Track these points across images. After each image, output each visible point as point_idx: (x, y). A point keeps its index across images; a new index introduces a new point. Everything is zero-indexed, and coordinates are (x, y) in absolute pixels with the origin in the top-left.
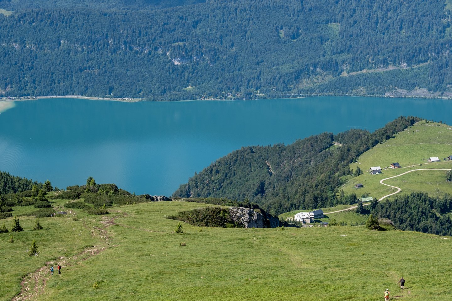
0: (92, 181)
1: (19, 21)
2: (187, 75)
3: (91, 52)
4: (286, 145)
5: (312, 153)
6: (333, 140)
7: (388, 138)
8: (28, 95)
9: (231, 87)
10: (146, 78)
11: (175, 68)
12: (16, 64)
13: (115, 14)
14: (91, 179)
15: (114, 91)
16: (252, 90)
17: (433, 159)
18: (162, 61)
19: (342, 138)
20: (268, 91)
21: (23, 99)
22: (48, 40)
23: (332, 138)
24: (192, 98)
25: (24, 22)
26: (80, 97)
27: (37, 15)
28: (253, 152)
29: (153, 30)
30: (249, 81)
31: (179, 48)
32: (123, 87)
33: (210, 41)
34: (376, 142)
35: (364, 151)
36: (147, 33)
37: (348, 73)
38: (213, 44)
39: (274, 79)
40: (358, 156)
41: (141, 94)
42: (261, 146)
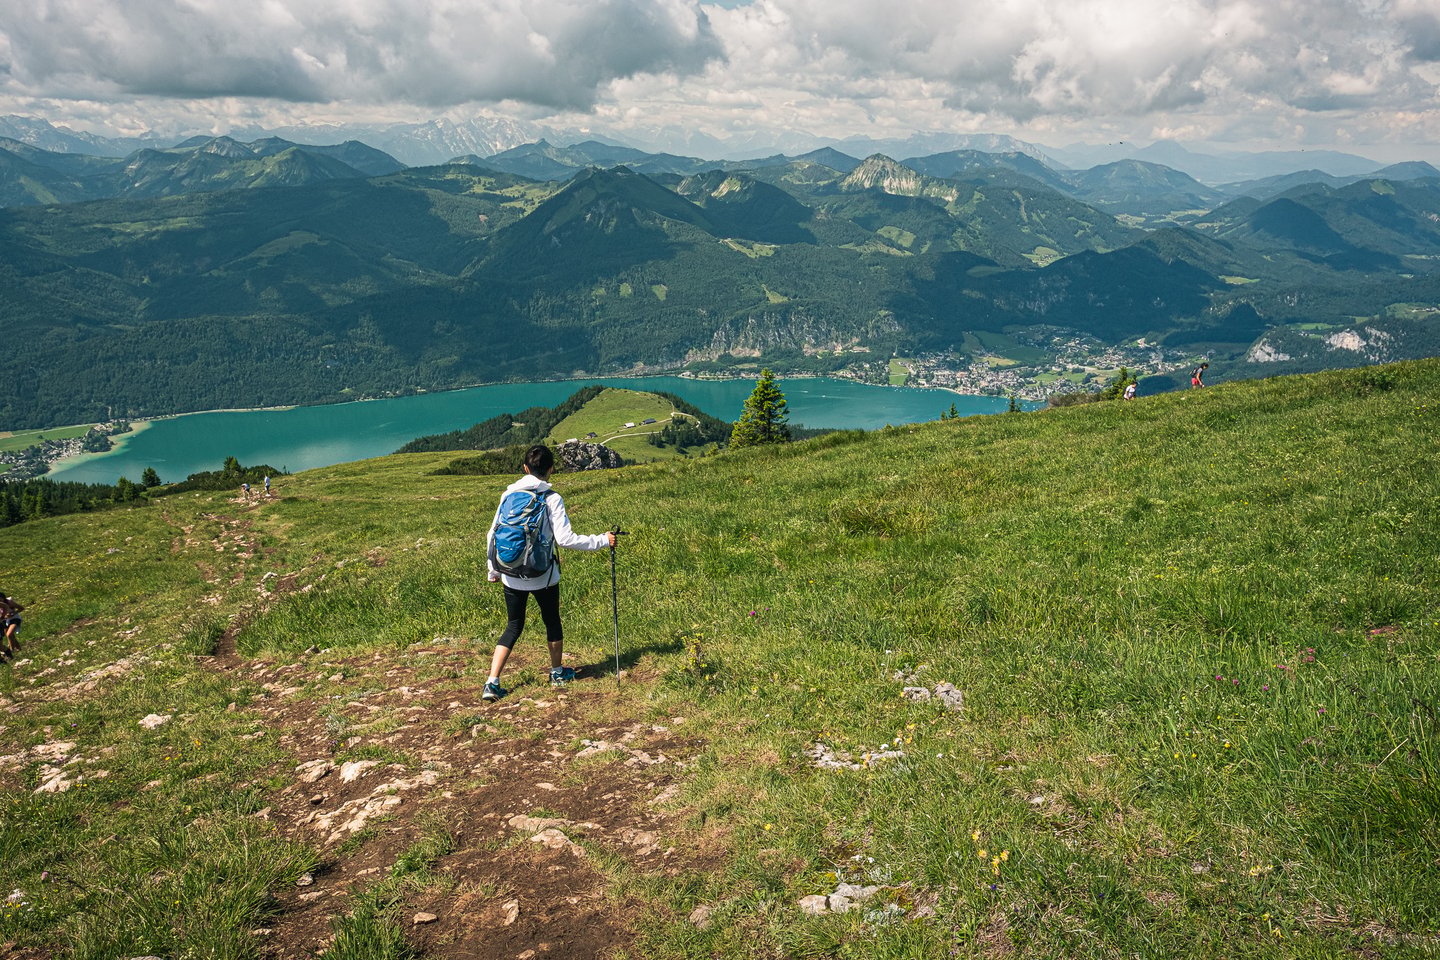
0: (233, 462)
1: (146, 335)
2: (341, 377)
3: (233, 362)
4: (463, 431)
5: (493, 437)
6: (512, 420)
7: (577, 409)
8: (166, 414)
9: (390, 385)
10: (298, 384)
11: (328, 372)
12: (147, 382)
13: (255, 320)
14: (231, 460)
15: (264, 400)
16: (412, 387)
17: (628, 425)
18: (312, 365)
19: (520, 418)
20: (429, 386)
21: (160, 418)
22: (182, 354)
23: (512, 419)
24: (350, 400)
25: (152, 336)
26: (225, 410)
27: (166, 328)
28: (428, 443)
29: (299, 334)
30: (408, 378)
31: (330, 349)
32: (273, 396)
33: (362, 341)
34: (565, 415)
35: (554, 425)
36: (292, 338)
37: (507, 361)
38: (365, 344)
39: (434, 373)
40: (549, 430)
41: (294, 402)
42: (436, 435)
